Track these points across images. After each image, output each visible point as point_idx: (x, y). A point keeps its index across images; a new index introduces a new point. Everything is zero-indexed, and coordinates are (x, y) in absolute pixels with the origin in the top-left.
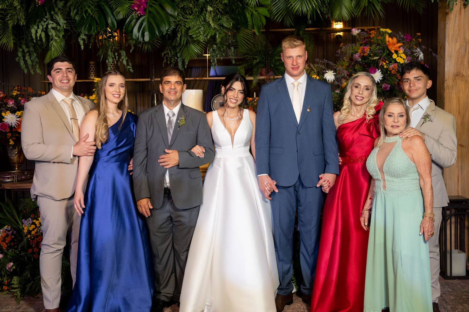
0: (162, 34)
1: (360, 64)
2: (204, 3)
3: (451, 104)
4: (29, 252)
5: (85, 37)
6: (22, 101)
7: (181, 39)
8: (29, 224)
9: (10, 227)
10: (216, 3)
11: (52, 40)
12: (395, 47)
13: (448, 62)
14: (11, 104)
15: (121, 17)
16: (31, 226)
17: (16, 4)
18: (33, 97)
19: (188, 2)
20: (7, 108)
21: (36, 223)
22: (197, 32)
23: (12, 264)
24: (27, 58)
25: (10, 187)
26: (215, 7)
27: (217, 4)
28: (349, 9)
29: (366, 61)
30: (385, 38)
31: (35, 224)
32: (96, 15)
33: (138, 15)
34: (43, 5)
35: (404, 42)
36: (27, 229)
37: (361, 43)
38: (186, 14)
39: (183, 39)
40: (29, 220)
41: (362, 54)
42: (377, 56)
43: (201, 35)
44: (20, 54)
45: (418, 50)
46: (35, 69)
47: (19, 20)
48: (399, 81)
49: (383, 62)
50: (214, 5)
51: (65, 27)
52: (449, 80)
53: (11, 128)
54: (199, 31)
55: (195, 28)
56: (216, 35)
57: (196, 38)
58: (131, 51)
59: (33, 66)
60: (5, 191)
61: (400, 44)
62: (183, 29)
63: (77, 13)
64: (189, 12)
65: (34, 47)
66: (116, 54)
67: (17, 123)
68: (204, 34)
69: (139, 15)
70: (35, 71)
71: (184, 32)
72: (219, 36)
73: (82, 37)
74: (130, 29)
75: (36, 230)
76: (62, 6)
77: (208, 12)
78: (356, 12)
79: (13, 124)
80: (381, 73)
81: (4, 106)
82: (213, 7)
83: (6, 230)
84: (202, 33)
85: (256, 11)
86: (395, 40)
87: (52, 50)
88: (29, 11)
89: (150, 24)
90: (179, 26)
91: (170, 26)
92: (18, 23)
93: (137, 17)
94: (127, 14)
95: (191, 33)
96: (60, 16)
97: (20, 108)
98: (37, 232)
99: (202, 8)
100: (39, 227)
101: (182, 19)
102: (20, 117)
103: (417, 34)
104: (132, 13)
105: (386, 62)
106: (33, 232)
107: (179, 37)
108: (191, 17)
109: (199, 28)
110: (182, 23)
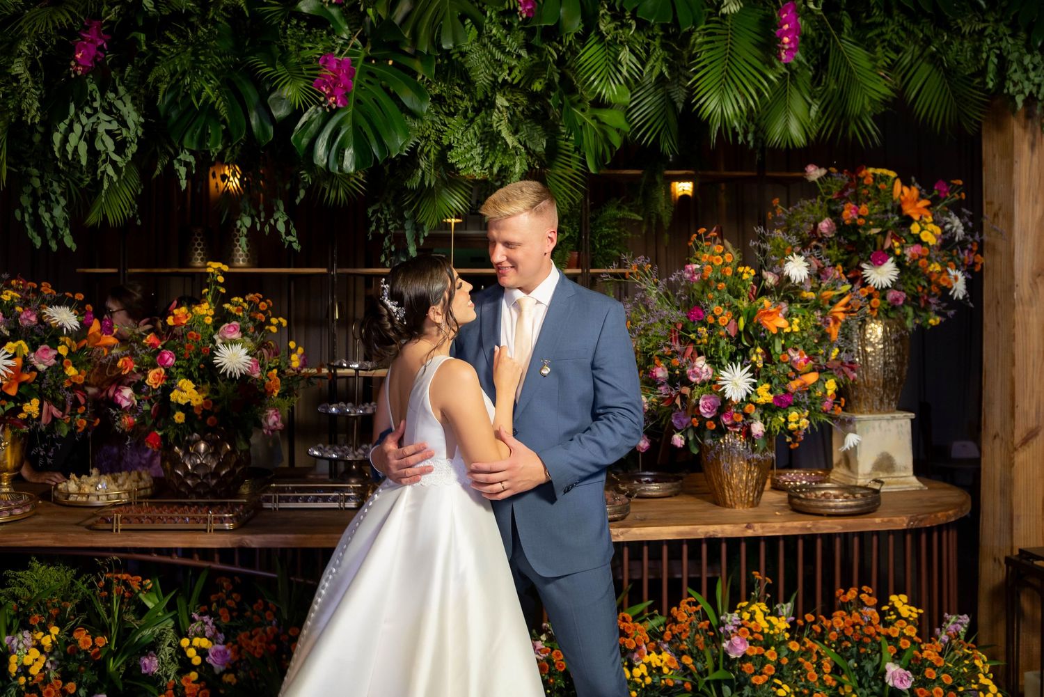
0: (389, 155)
1: (840, 245)
2: (487, 88)
5: (190, 158)
6: (24, 316)
7: (423, 173)
8: (25, 646)
11: (105, 163)
12: (918, 208)
15: (280, 113)
16: (27, 654)
18: (51, 307)
19: (451, 84)
21: (43, 642)
22: (468, 156)
24: (42, 210)
26: (512, 100)
28: (803, 122)
29: (853, 238)
30: (893, 187)
31: (39, 647)
32: (223, 104)
33: (330, 107)
34: (88, 76)
35: (930, 197)
36: (17, 663)
39: (432, 172)
40: (25, 636)
41: (848, 222)
42: (877, 227)
43: (476, 164)
44: (25, 201)
45: (954, 217)
46: (62, 236)
48: (930, 286)
49: (893, 241)
50: (509, 95)
51: (140, 133)
52: (1022, 284)
54: (472, 155)
56: (515, 163)
57: (465, 171)
58: (297, 201)
59: (55, 230)
61: (925, 203)
62: (432, 149)
63: (173, 102)
64: (449, 110)
66: (261, 207)
67: (6, 372)
68: (483, 162)
69: (334, 106)
70: (60, 243)
71: (437, 157)
72: (521, 167)
73: (182, 159)
74: (306, 141)
75: (42, 660)
77: (496, 110)
80: (893, 265)
82: (508, 99)
84: (478, 159)
85: (595, 118)
86: (915, 192)
89: (358, 130)
90: (424, 140)
91: (408, 136)
92: (19, 119)
93: (328, 110)
94: (303, 102)
95: (453, 157)
96: (129, 105)
97: (15, 335)
98: (44, 668)
99: (480, 102)
100: (51, 654)
101: (433, 122)
102: (14, 357)
103: (953, 181)
104: (318, 100)
105: (898, 239)
106: (34, 671)
107: (421, 168)
108: (453, 121)
109: (472, 148)
110: (432, 135)
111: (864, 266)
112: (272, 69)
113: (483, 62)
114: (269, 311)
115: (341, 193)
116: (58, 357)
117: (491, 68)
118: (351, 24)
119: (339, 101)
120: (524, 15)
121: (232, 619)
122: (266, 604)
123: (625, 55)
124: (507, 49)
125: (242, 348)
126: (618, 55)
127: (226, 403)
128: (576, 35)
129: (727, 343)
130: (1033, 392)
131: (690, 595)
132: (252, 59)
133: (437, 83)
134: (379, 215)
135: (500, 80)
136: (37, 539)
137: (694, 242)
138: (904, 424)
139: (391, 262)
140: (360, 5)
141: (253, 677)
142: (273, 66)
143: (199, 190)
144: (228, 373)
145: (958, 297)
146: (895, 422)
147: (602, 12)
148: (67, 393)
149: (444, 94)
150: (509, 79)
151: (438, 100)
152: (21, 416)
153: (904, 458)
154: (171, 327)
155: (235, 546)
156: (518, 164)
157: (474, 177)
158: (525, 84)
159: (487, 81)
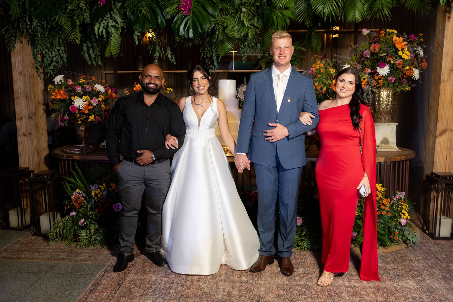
0: (205, 31)
1: (370, 60)
2: (239, 5)
3: (445, 95)
4: (96, 211)
5: (139, 34)
6: (87, 88)
7: (218, 37)
8: (96, 188)
9: (80, 190)
11: (111, 36)
12: (402, 45)
13: (445, 59)
14: (79, 90)
15: (169, 17)
16: (97, 190)
17: (82, 5)
18: (96, 85)
19: (226, 4)
20: (75, 93)
21: (101, 188)
22: (233, 30)
23: (83, 220)
24: (91, 52)
25: (80, 158)
26: (248, 9)
27: (250, 6)
28: (361, 12)
29: (376, 57)
30: (393, 37)
32: (149, 15)
34: (104, 6)
35: (408, 41)
36: (94, 193)
37: (370, 41)
38: (223, 14)
39: (220, 36)
40: (96, 186)
41: (373, 51)
42: (384, 53)
43: (235, 33)
44: (85, 49)
45: (420, 48)
46: (98, 61)
47: (85, 19)
48: (403, 75)
49: (390, 58)
50: (247, 7)
51: (122, 25)
52: (445, 74)
53: (79, 109)
54: (234, 29)
56: (249, 32)
57: (232, 35)
58: (175, 47)
59: (95, 58)
60: (76, 161)
61: (405, 43)
62: (220, 28)
63: (132, 13)
64: (226, 13)
65: (96, 43)
66: (163, 49)
67: (84, 106)
68: (238, 32)
69: (185, 15)
70: (97, 63)
71: (222, 30)
72: (251, 34)
73: (136, 34)
74: (177, 27)
75: (101, 193)
76: (119, 7)
77: (242, 13)
78: (367, 15)
79: (80, 106)
80: (389, 67)
81: (73, 91)
82: (247, 8)
83: (78, 193)
84: (236, 31)
85: (281, 13)
86: (401, 39)
87: (111, 45)
88: (93, 11)
89: (194, 23)
90: (217, 25)
91: (211, 24)
92: (84, 22)
93: (183, 16)
94: (175, 14)
95: (227, 31)
96: (118, 16)
97: (85, 94)
98: (102, 195)
99: (237, 10)
100: (104, 191)
101: (220, 18)
102: (86, 101)
103: (420, 34)
104: (179, 13)
105: (392, 58)
106: (99, 196)
107: (216, 35)
108: (227, 17)
109: (234, 27)
110: (220, 23)
111: (377, 68)
114: (167, 86)
116: (99, 101)
119: (187, 13)
130: (446, 115)
133: (221, 4)
135: (243, 2)
136: (97, 157)
137: (313, 60)
138: (393, 127)
143: (141, 43)
145: (416, 79)
146: (390, 126)
148: (103, 113)
149: (223, 8)
150: (247, 1)
151: (221, 10)
152: (89, 120)
153: (393, 139)
154: (135, 91)
156: (250, 33)
157: (235, 37)
158: (253, 3)
159: (239, 2)
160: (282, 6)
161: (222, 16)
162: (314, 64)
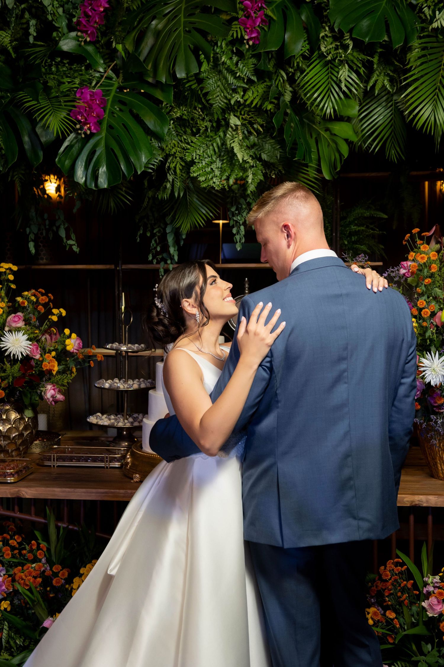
0: (136, 172)
2: (222, 109)
7: (173, 185)
10: (246, 112)
19: (191, 108)
22: (209, 170)
26: (245, 120)
27: (250, 113)
33: (85, 133)
38: (186, 132)
39: (178, 184)
43: (215, 176)
50: (244, 115)
54: (212, 169)
55: (204, 164)
56: (248, 176)
57: (205, 183)
58: (75, 211)
62: (178, 165)
64: (192, 130)
68: (222, 174)
69: (89, 132)
71: (182, 171)
72: (253, 179)
74: (69, 162)
77: (230, 129)
82: (242, 118)
84: (217, 173)
85: (327, 130)
89: (110, 151)
90: (171, 158)
91: (152, 155)
93: (84, 136)
94: (61, 130)
95: (195, 172)
99: (218, 121)
104: (74, 128)
107: (169, 182)
108: (195, 140)
109: (212, 162)
110: (178, 153)
112: (36, 103)
113: (218, 86)
114: (51, 304)
115: (112, 204)
117: (225, 92)
118: (106, 59)
119: (93, 128)
120: (251, 43)
121: (13, 556)
122: (39, 544)
123: (344, 73)
124: (238, 75)
125: (24, 334)
126: (338, 73)
127: (11, 380)
128: (303, 56)
129: (433, 334)
131: (398, 557)
132: (21, 94)
133: (178, 107)
134: (145, 220)
135: (232, 102)
137: (408, 241)
139: (157, 259)
140: (112, 42)
141: (24, 605)
142: (37, 100)
144: (12, 355)
147: (322, 34)
149: (184, 117)
150: (241, 100)
151: (181, 122)
155: (14, 496)
156: (251, 176)
157: (213, 188)
158: (257, 104)
159: (222, 103)
160: (328, 111)
161: (181, 136)
162: (412, 250)
